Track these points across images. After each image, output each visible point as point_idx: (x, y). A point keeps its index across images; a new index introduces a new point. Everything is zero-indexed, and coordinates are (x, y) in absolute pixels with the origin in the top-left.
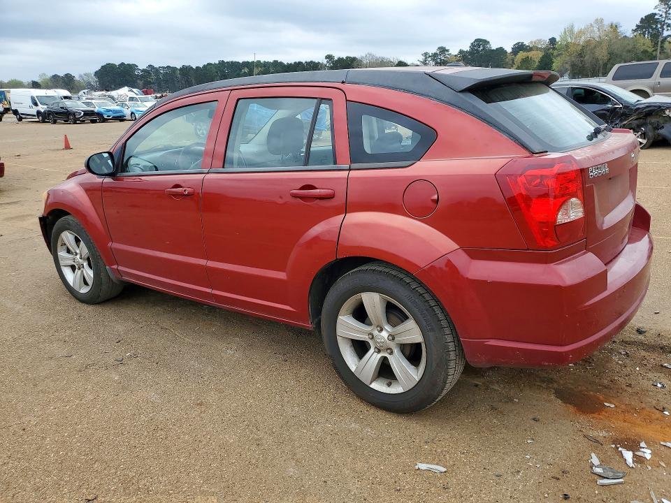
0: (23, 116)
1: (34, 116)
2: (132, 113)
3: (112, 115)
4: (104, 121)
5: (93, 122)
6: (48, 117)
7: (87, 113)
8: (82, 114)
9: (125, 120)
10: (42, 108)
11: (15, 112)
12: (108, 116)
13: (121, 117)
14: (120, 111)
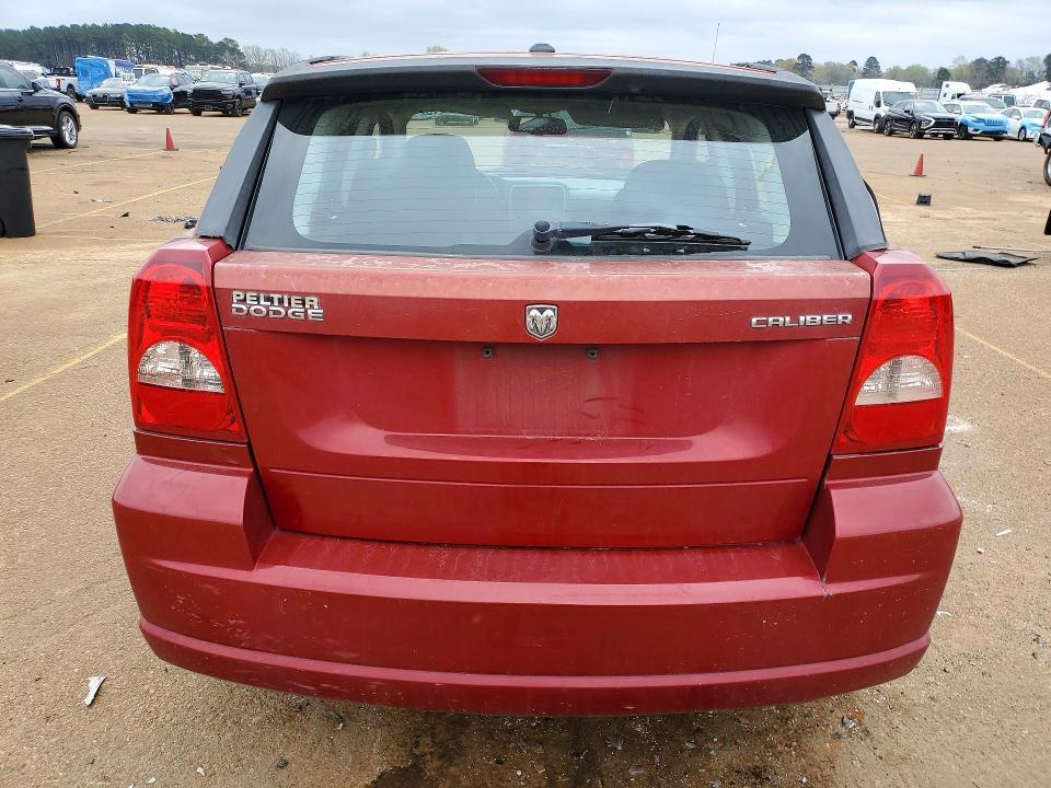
0: (858, 122)
1: (869, 121)
2: (1023, 128)
3: (983, 127)
4: (968, 137)
5: (948, 137)
6: (886, 126)
7: (940, 123)
8: (932, 124)
9: (1005, 138)
10: (883, 111)
11: (850, 114)
12: (977, 130)
13: (998, 132)
14: (1000, 123)
